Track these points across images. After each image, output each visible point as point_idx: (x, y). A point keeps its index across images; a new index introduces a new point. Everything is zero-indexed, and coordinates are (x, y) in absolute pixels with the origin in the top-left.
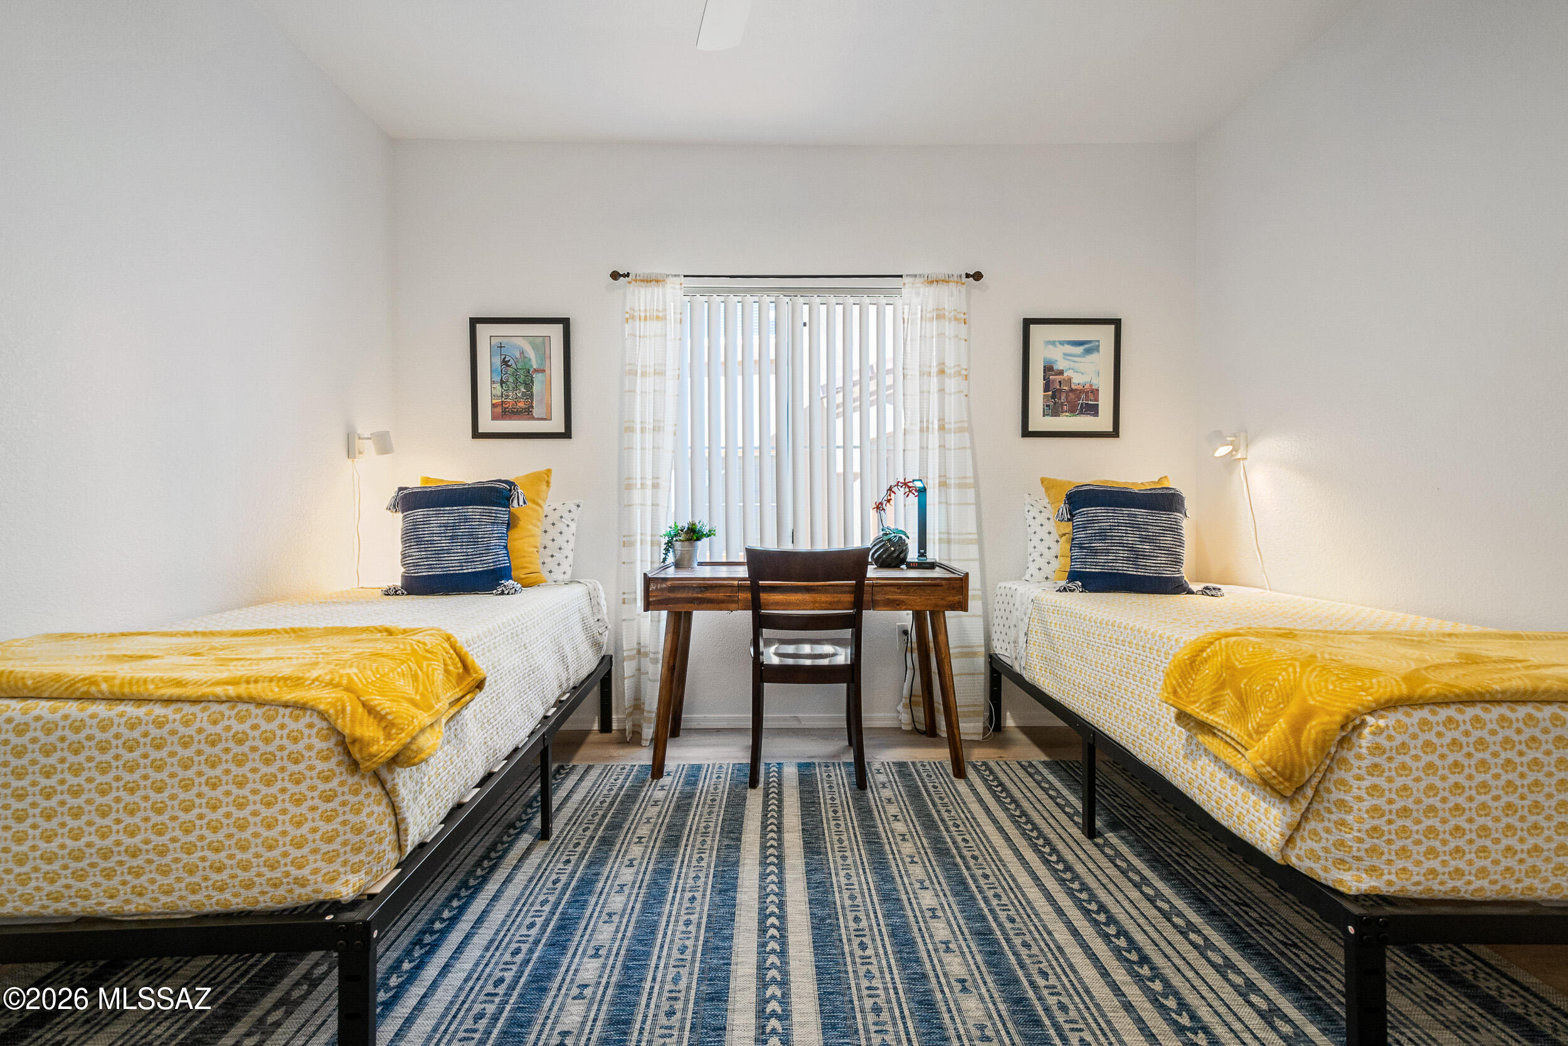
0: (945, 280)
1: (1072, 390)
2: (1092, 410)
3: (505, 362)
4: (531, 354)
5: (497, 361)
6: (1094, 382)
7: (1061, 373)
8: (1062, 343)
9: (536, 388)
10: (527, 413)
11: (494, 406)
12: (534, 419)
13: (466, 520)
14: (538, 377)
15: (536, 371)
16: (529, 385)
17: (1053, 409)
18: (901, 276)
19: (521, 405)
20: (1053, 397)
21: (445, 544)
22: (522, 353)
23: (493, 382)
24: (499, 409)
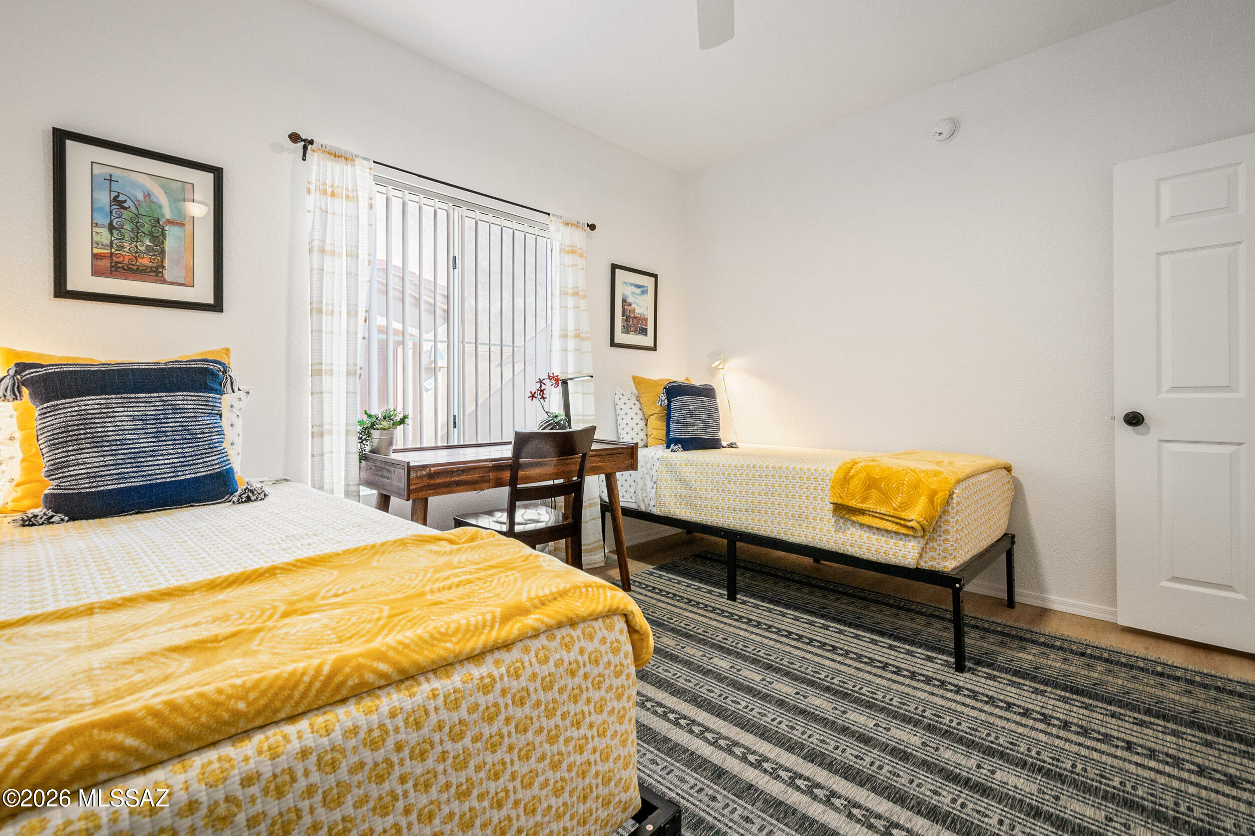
0: (576, 225)
1: (635, 317)
2: (644, 331)
3: (117, 202)
4: (162, 199)
5: (104, 198)
6: (646, 313)
7: (630, 305)
8: (632, 285)
9: (169, 244)
10: (156, 273)
11: (95, 257)
12: (164, 282)
13: (175, 411)
14: (172, 232)
15: (169, 222)
16: (158, 238)
17: (626, 330)
18: (549, 214)
19: (145, 261)
20: (627, 321)
21: (146, 443)
22: (148, 195)
23: (94, 225)
24: (106, 263)
